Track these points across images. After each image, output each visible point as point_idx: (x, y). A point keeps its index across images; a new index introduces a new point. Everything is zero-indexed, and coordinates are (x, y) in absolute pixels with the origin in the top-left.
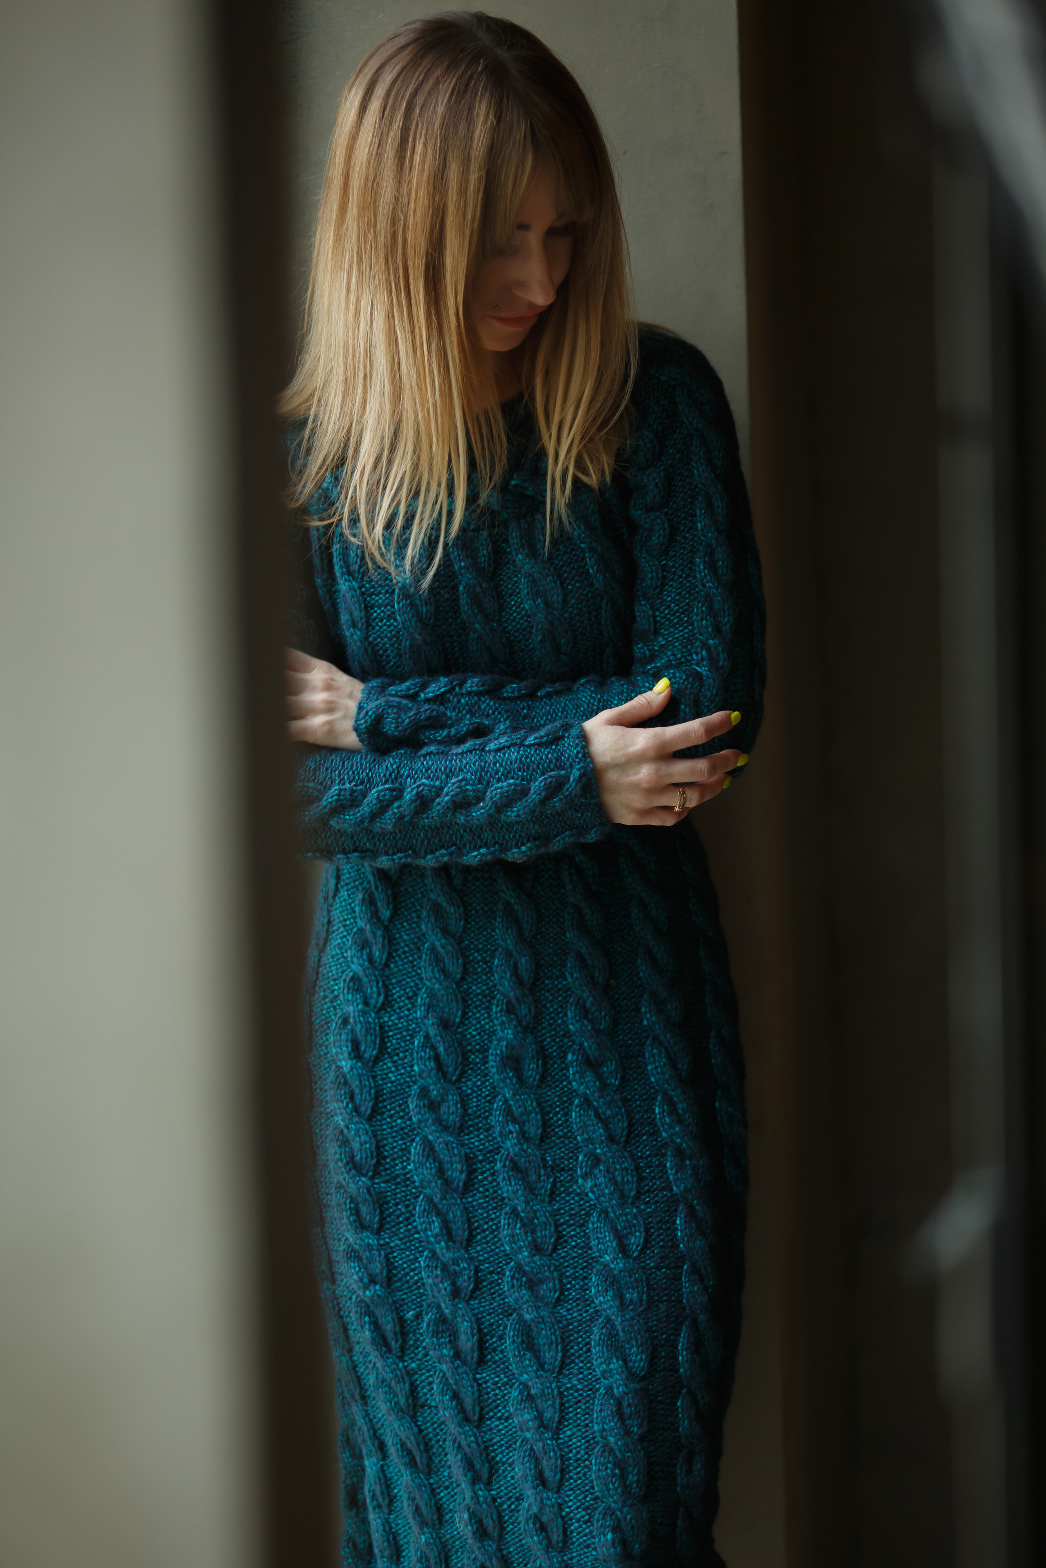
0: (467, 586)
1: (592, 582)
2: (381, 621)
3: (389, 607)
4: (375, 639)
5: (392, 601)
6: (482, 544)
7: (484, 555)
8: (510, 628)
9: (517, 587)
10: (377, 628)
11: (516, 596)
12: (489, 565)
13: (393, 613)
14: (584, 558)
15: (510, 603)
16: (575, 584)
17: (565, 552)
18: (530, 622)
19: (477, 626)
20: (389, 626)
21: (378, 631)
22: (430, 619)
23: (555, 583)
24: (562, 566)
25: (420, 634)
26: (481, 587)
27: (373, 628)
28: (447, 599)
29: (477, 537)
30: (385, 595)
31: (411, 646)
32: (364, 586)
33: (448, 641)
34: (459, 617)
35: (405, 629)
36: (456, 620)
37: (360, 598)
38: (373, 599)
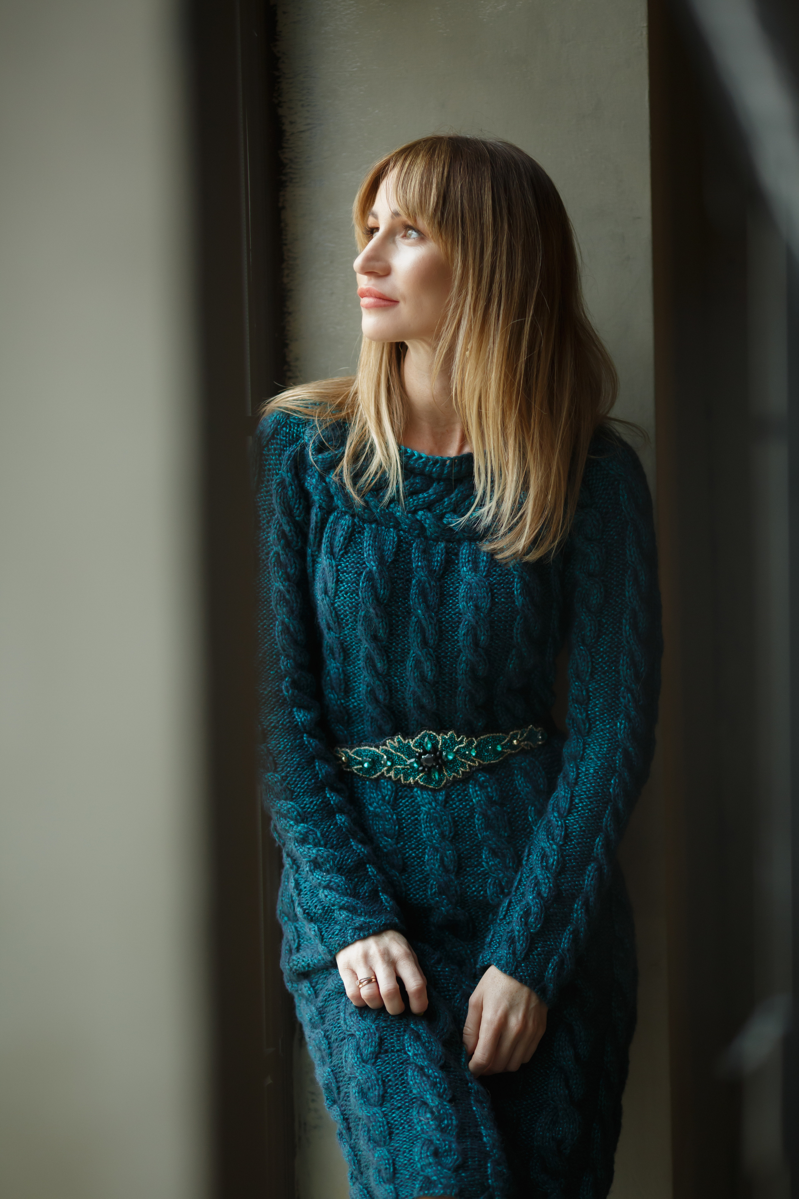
0: (419, 581)
1: (514, 600)
2: (346, 594)
3: (354, 585)
4: (339, 606)
5: (358, 580)
6: (438, 553)
7: (437, 561)
8: (443, 619)
9: (458, 591)
10: (342, 598)
11: (455, 597)
12: (440, 569)
13: (357, 589)
14: (513, 581)
15: (448, 601)
16: (501, 599)
17: (500, 575)
18: (460, 618)
19: (419, 611)
20: (351, 599)
21: (342, 600)
22: (385, 599)
23: (488, 594)
24: (495, 584)
25: (374, 609)
26: (430, 584)
27: (339, 598)
28: (401, 588)
29: (436, 546)
30: (354, 574)
31: (365, 616)
32: (340, 565)
33: (394, 619)
34: (407, 603)
35: (363, 603)
36: (404, 604)
37: (335, 574)
38: (344, 576)
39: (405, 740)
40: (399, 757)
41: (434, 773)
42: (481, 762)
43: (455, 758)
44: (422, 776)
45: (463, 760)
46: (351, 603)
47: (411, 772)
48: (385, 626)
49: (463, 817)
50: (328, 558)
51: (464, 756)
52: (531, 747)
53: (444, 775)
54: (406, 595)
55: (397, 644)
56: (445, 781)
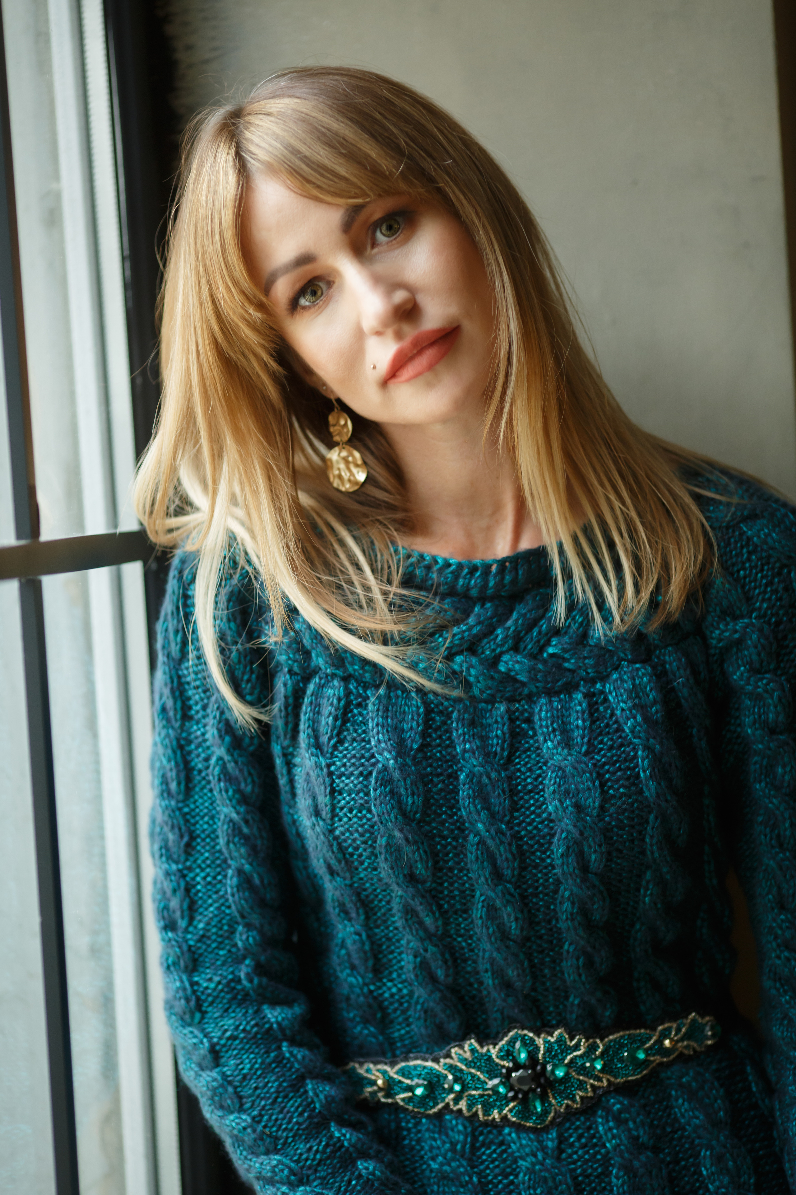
0: (471, 775)
1: (642, 788)
2: (351, 811)
3: (361, 795)
4: (343, 834)
5: (366, 786)
6: (497, 722)
7: (497, 736)
8: (523, 833)
9: (541, 783)
10: (345, 819)
11: (538, 793)
12: (503, 749)
13: (367, 802)
14: (635, 757)
15: (527, 801)
16: (618, 789)
17: (611, 748)
18: (552, 828)
19: (480, 825)
20: (360, 819)
21: (346, 823)
22: (416, 813)
23: (594, 783)
24: (605, 764)
25: (401, 830)
26: (489, 778)
27: (340, 820)
28: (441, 790)
29: (491, 710)
30: (358, 778)
31: (388, 845)
32: (334, 764)
33: (439, 843)
34: (456, 814)
35: (382, 823)
36: (451, 817)
37: (327, 779)
38: (343, 781)
39: (482, 1047)
40: (473, 1076)
41: (534, 1101)
42: (612, 1079)
43: (567, 1074)
44: (514, 1107)
45: (581, 1078)
46: (362, 826)
47: (494, 1101)
48: (424, 857)
49: (590, 1175)
50: (312, 755)
51: (582, 1070)
52: (694, 1050)
53: (550, 1104)
54: (453, 801)
55: (451, 884)
56: (552, 1114)
